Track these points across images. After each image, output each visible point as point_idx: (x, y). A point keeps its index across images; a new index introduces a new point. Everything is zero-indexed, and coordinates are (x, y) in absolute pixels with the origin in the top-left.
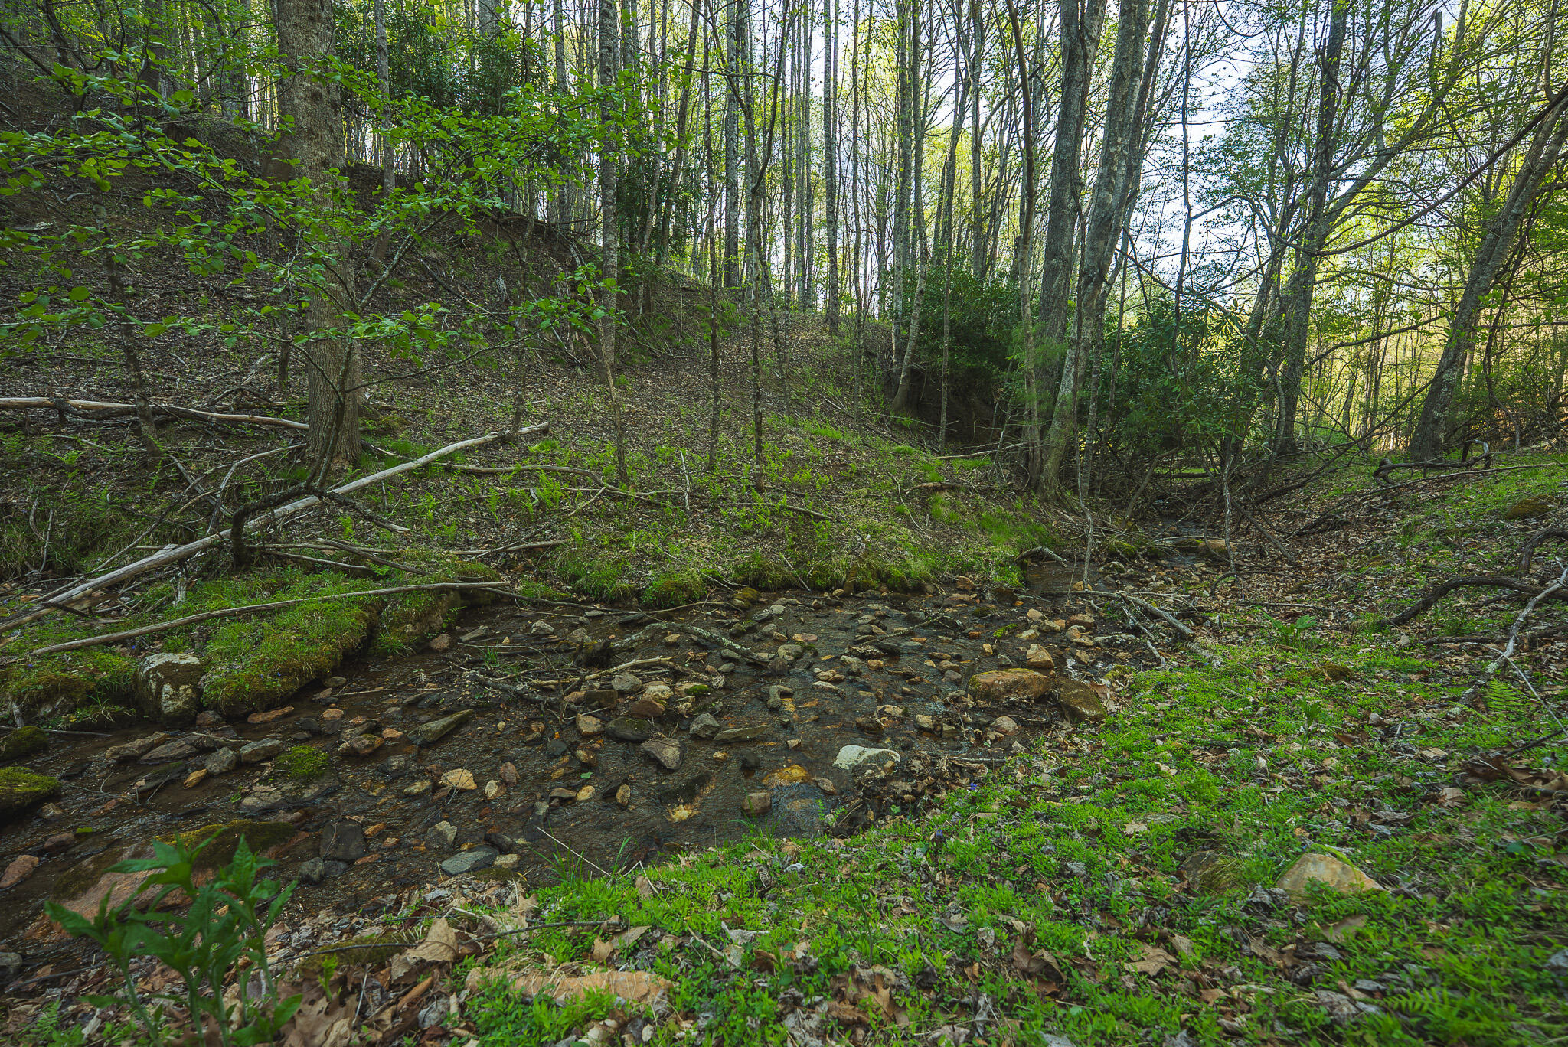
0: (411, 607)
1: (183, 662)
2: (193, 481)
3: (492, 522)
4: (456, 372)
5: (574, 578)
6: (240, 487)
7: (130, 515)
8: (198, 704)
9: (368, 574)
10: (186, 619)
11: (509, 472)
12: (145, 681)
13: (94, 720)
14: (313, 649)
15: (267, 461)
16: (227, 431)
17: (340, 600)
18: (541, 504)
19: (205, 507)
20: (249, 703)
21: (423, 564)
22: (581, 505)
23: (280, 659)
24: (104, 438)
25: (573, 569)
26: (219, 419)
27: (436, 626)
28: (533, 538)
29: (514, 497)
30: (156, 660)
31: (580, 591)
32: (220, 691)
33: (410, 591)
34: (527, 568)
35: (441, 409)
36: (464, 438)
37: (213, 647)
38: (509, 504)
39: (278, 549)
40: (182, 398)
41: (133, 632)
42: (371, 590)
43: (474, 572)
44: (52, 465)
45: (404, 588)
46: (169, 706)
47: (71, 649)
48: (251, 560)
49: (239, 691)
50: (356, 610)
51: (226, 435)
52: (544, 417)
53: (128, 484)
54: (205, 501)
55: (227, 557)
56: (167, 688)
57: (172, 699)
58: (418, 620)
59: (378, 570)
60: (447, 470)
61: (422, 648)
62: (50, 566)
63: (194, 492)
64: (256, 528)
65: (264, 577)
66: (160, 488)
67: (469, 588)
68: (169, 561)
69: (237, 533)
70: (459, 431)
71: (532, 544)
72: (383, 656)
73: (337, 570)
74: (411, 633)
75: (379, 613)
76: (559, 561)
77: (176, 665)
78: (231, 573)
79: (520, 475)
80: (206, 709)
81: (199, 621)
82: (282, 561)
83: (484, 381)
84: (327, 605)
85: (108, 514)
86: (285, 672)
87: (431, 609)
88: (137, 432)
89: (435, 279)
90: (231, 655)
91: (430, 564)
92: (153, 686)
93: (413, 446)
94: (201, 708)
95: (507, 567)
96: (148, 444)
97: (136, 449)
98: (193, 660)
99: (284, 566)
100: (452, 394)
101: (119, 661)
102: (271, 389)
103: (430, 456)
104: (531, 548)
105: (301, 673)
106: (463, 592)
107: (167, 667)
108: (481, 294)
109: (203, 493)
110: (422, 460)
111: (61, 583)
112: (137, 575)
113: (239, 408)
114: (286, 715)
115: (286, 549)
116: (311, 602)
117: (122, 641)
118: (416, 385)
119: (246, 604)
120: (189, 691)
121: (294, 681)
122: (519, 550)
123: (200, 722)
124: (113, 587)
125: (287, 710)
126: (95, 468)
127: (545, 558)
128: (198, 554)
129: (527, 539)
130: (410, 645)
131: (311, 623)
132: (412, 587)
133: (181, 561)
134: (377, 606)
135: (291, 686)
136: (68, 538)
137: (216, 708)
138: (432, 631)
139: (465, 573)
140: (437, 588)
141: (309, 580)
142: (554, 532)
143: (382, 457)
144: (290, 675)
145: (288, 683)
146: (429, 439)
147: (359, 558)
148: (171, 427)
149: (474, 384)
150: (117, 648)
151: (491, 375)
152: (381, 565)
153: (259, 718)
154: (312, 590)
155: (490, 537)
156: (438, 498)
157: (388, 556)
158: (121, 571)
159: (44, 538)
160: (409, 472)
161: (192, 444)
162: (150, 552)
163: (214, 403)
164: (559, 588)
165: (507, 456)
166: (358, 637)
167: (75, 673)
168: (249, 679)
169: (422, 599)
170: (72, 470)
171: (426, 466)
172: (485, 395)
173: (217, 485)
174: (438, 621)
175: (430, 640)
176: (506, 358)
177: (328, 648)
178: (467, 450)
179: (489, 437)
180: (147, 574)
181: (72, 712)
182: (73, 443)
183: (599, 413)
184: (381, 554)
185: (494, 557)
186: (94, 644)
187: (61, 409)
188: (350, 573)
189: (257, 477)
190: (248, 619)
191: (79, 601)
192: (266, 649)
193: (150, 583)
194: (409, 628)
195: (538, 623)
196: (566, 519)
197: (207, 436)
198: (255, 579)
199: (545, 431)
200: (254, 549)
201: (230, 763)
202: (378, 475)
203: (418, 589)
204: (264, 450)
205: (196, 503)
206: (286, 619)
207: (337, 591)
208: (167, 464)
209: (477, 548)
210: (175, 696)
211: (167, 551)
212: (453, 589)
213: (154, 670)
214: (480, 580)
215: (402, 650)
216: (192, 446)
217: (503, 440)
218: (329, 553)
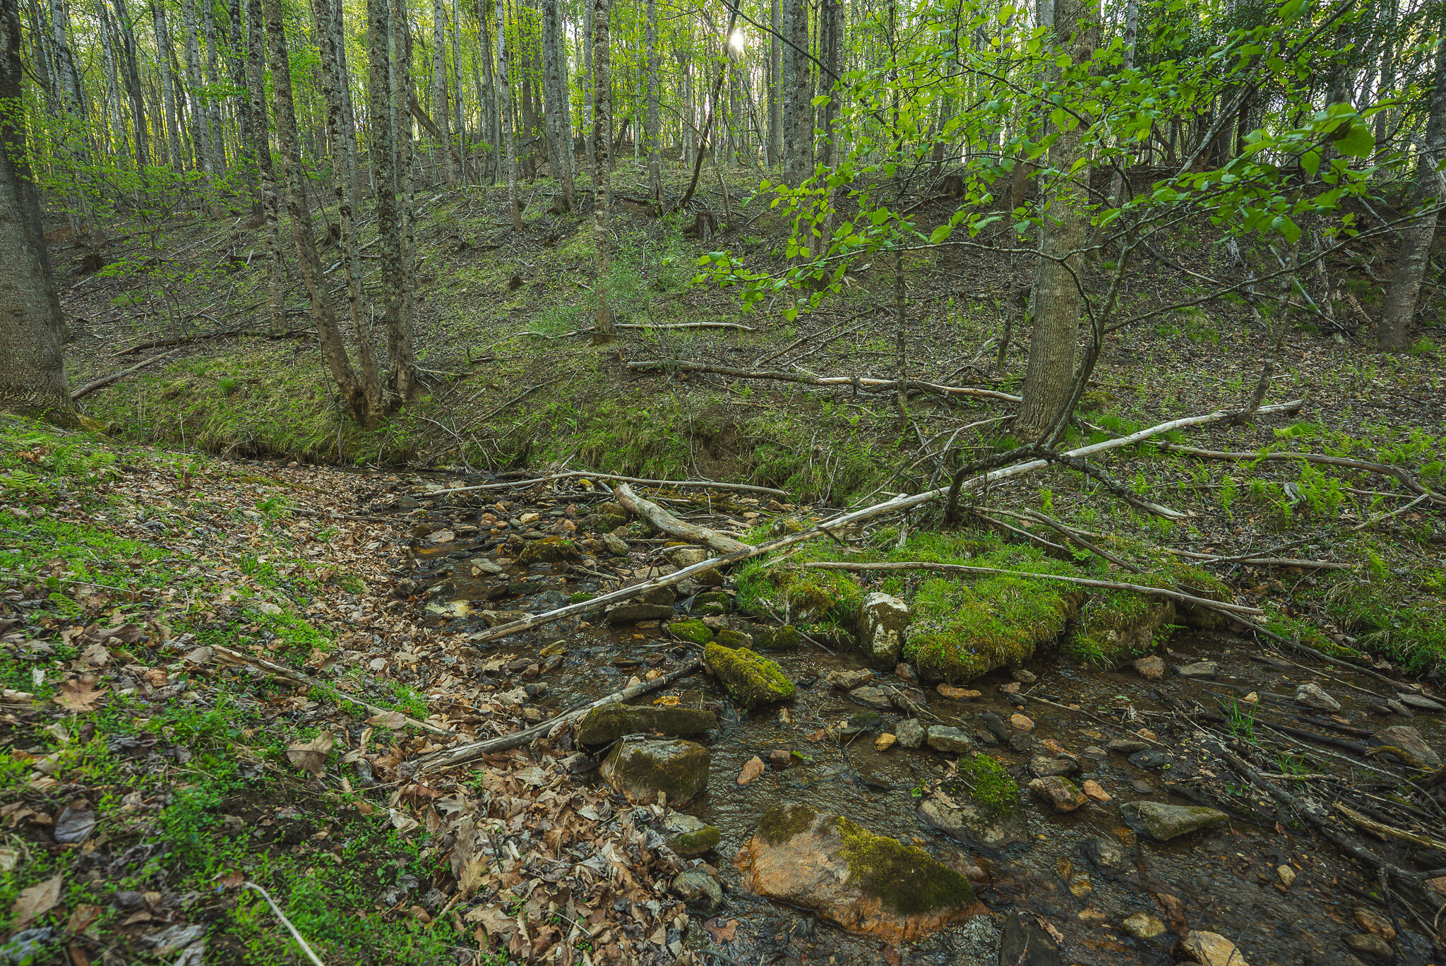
0: (1120, 610)
1: (896, 607)
2: (925, 443)
3: (1221, 519)
4: (1167, 348)
5: (1362, 627)
6: (958, 451)
7: (880, 466)
8: (900, 653)
9: (1065, 555)
10: (903, 564)
11: (1251, 459)
12: (866, 614)
13: (828, 638)
14: (1009, 631)
15: (982, 429)
16: (955, 403)
17: (1040, 580)
18: (1302, 507)
19: (930, 466)
20: (942, 672)
21: (1131, 558)
22: (1375, 517)
23: (977, 633)
24: (874, 408)
25: (1361, 610)
26: (951, 392)
27: (1144, 640)
28: (1287, 551)
29: (1257, 490)
30: (879, 598)
31: (1376, 651)
32: (921, 648)
33: (1119, 589)
34: (1273, 593)
35: (1150, 386)
36: (1181, 417)
37: (921, 598)
38: (1249, 501)
39: (984, 512)
40: (927, 376)
41: (866, 566)
42: (1074, 578)
43: (1199, 581)
44: (844, 425)
45: (1111, 583)
46: (880, 647)
47: (826, 568)
48: (960, 519)
49: (935, 654)
50: (1055, 597)
51: (953, 406)
52: (1289, 395)
53: (883, 441)
54: (930, 461)
55: (941, 514)
56: (880, 628)
57: (883, 640)
58: (1125, 628)
59: (1078, 554)
60: (1163, 450)
61: (1125, 666)
62: (830, 498)
63: (924, 452)
64: (969, 489)
65: (968, 538)
66: (902, 448)
67: (1192, 603)
68: (898, 508)
69: (955, 491)
70: (1173, 409)
71: (1284, 560)
72: (1076, 660)
73: (1037, 545)
74: (1113, 642)
75: (1079, 606)
76: (1333, 593)
77: (890, 608)
78: (942, 528)
79: (1265, 467)
80: (905, 661)
81: (912, 568)
82: (985, 524)
83: (1200, 356)
84: (1025, 583)
85: (868, 464)
86: (979, 649)
87: (1143, 619)
88: (895, 403)
89: (1152, 255)
90: (934, 612)
91: (1140, 560)
92: (871, 621)
93: (1121, 423)
94: (901, 659)
95: (1241, 584)
96: (900, 411)
97: (893, 415)
98: (903, 607)
99: (986, 529)
100: (1162, 372)
101: (852, 587)
102: (990, 369)
103: (1144, 433)
104: (1283, 566)
105: (993, 656)
106: (1180, 606)
107: (883, 607)
108: (1205, 262)
109: (930, 453)
110: (1134, 437)
111: (834, 512)
112: (878, 515)
113: (967, 383)
114: (973, 700)
115: (990, 513)
116: (1010, 576)
117: (857, 571)
118: (1120, 363)
119: (950, 562)
120: (895, 637)
121: (985, 662)
122: (1264, 566)
123: (898, 672)
124: (862, 521)
125: (975, 693)
126: (866, 429)
127: (1308, 585)
128: (919, 506)
129: (1278, 551)
130: (1110, 656)
131: (1009, 599)
132: (1123, 585)
133: (907, 510)
134: (1079, 598)
135: (981, 667)
136: (843, 478)
137: (913, 664)
138: (1138, 646)
139: (1187, 581)
140: (1153, 594)
141: (1008, 550)
142: (1325, 549)
143: (1089, 432)
144: (983, 653)
145: (980, 662)
146: (1138, 416)
147: (1059, 535)
148: (916, 399)
149: (1188, 361)
150: (854, 575)
151: (1209, 348)
152: (1080, 547)
153: (948, 691)
154: (1011, 562)
155: (1218, 538)
156: (1149, 482)
157: (1088, 538)
158: (867, 510)
159: (831, 477)
160: (1118, 450)
161: (928, 413)
162: (888, 498)
163: (948, 379)
164: (1331, 636)
165: (1242, 438)
166: (1055, 630)
167: (825, 591)
168: (947, 645)
169: (1133, 603)
170: (853, 428)
171: (1137, 444)
172: (1203, 372)
173: (941, 448)
174: (1147, 636)
175: (1135, 658)
176: (1231, 330)
177: (1024, 634)
178: (1189, 429)
179: (1217, 415)
180: (883, 516)
181: (817, 623)
182: (858, 410)
183: (1383, 390)
184: (1082, 536)
185: (1222, 566)
186: (840, 568)
187: (855, 385)
188: (1049, 552)
189: (972, 443)
190: (951, 578)
191: (838, 530)
192: (964, 618)
193: (883, 524)
194: (1112, 635)
195: (1312, 687)
196: (1350, 534)
197: (940, 406)
198: (960, 538)
199: (1293, 412)
200: (964, 509)
201: (917, 741)
202: (1085, 450)
203: (1129, 589)
204: (980, 419)
205: (924, 462)
206: (985, 587)
207: (1038, 568)
208: (910, 429)
209: (1197, 549)
210: (884, 639)
211: (899, 500)
212: (1170, 598)
213: (875, 607)
214: (1208, 596)
215: (1100, 661)
216: (928, 414)
217: (1235, 421)
218: (1026, 524)
